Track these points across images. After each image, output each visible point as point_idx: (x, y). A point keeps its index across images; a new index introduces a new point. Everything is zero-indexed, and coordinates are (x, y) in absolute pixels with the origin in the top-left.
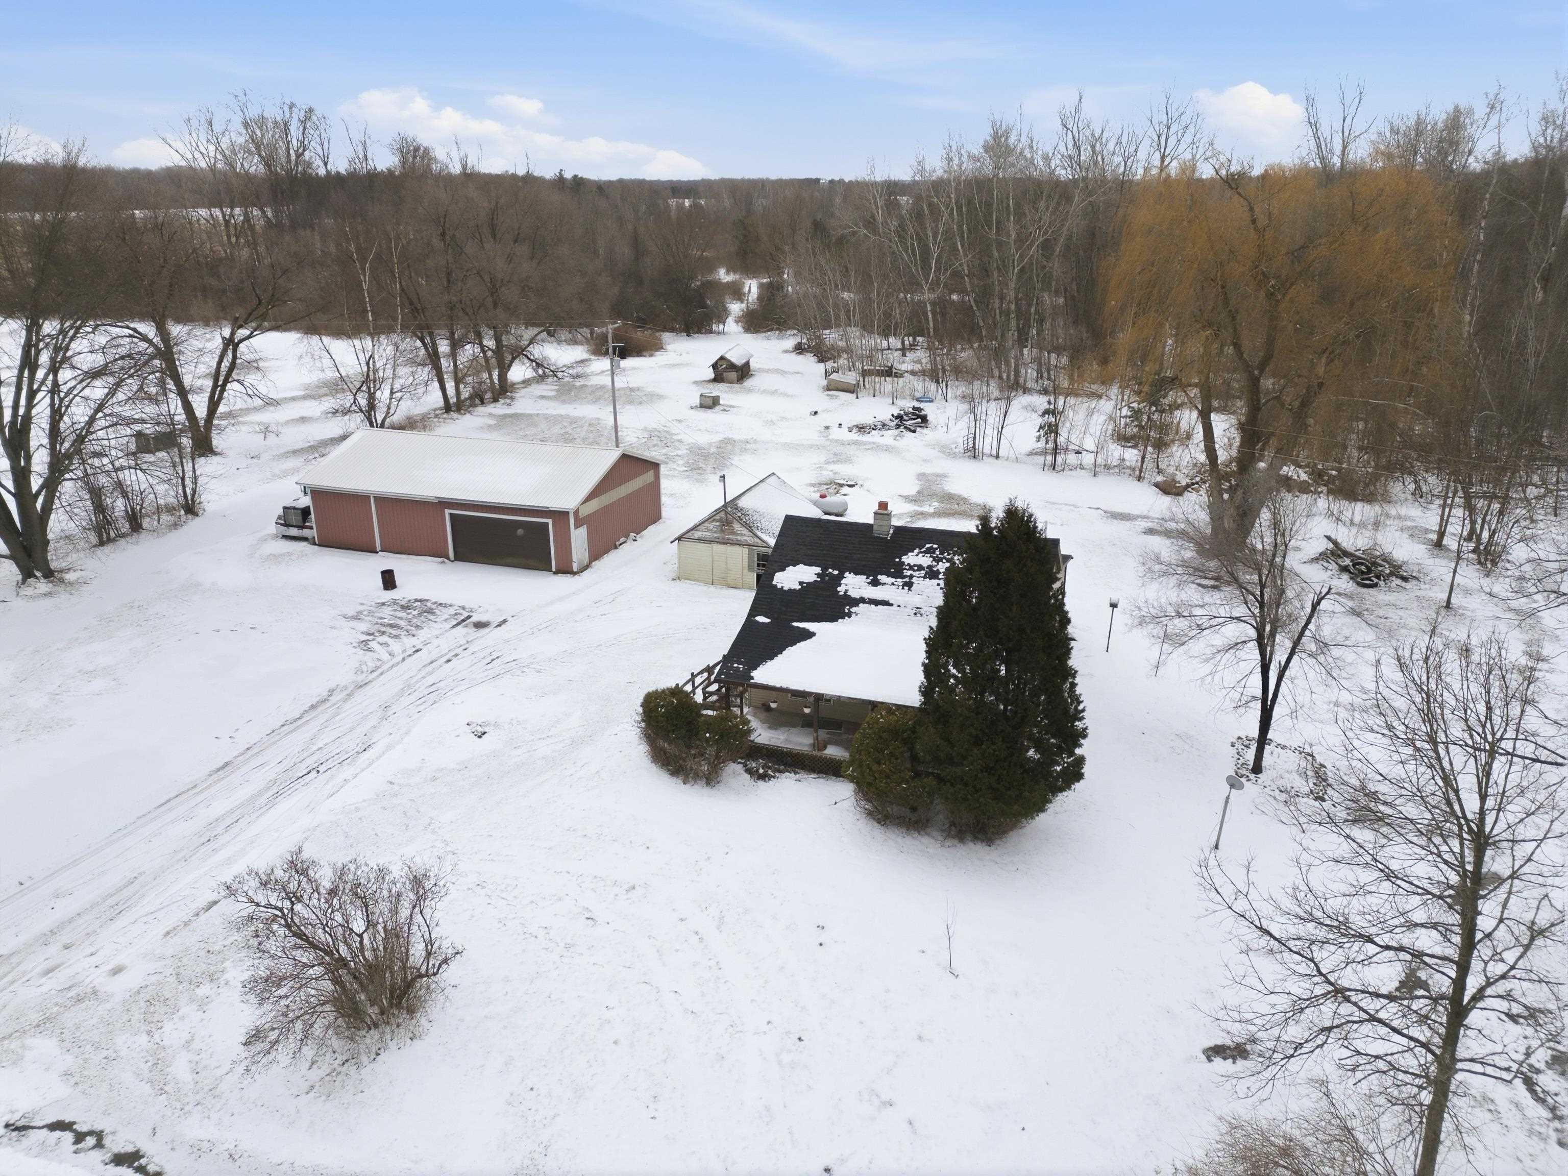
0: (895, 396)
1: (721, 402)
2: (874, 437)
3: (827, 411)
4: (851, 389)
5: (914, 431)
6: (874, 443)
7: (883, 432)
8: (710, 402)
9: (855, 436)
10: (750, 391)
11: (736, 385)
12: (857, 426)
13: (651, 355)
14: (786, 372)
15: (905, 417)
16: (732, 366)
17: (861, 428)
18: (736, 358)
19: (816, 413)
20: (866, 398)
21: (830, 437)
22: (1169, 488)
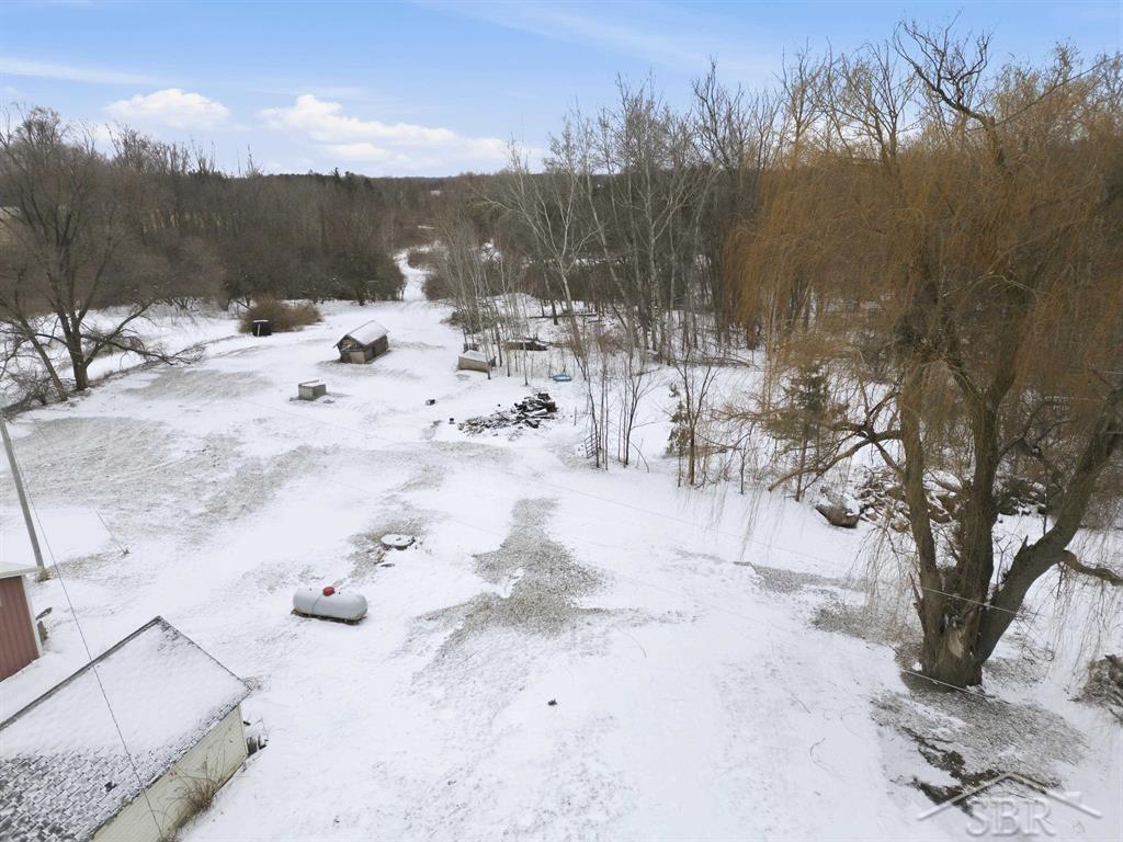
0: (528, 376)
1: (327, 390)
2: (486, 438)
3: (449, 397)
4: (486, 368)
5: (536, 426)
6: (483, 446)
7: (498, 430)
8: (310, 394)
9: (462, 437)
10: (375, 372)
11: (363, 366)
12: (469, 422)
13: (299, 330)
14: (427, 347)
15: (529, 408)
16: (359, 346)
17: (475, 425)
18: (365, 336)
19: (433, 402)
20: (499, 379)
21: (434, 439)
22: (840, 519)
